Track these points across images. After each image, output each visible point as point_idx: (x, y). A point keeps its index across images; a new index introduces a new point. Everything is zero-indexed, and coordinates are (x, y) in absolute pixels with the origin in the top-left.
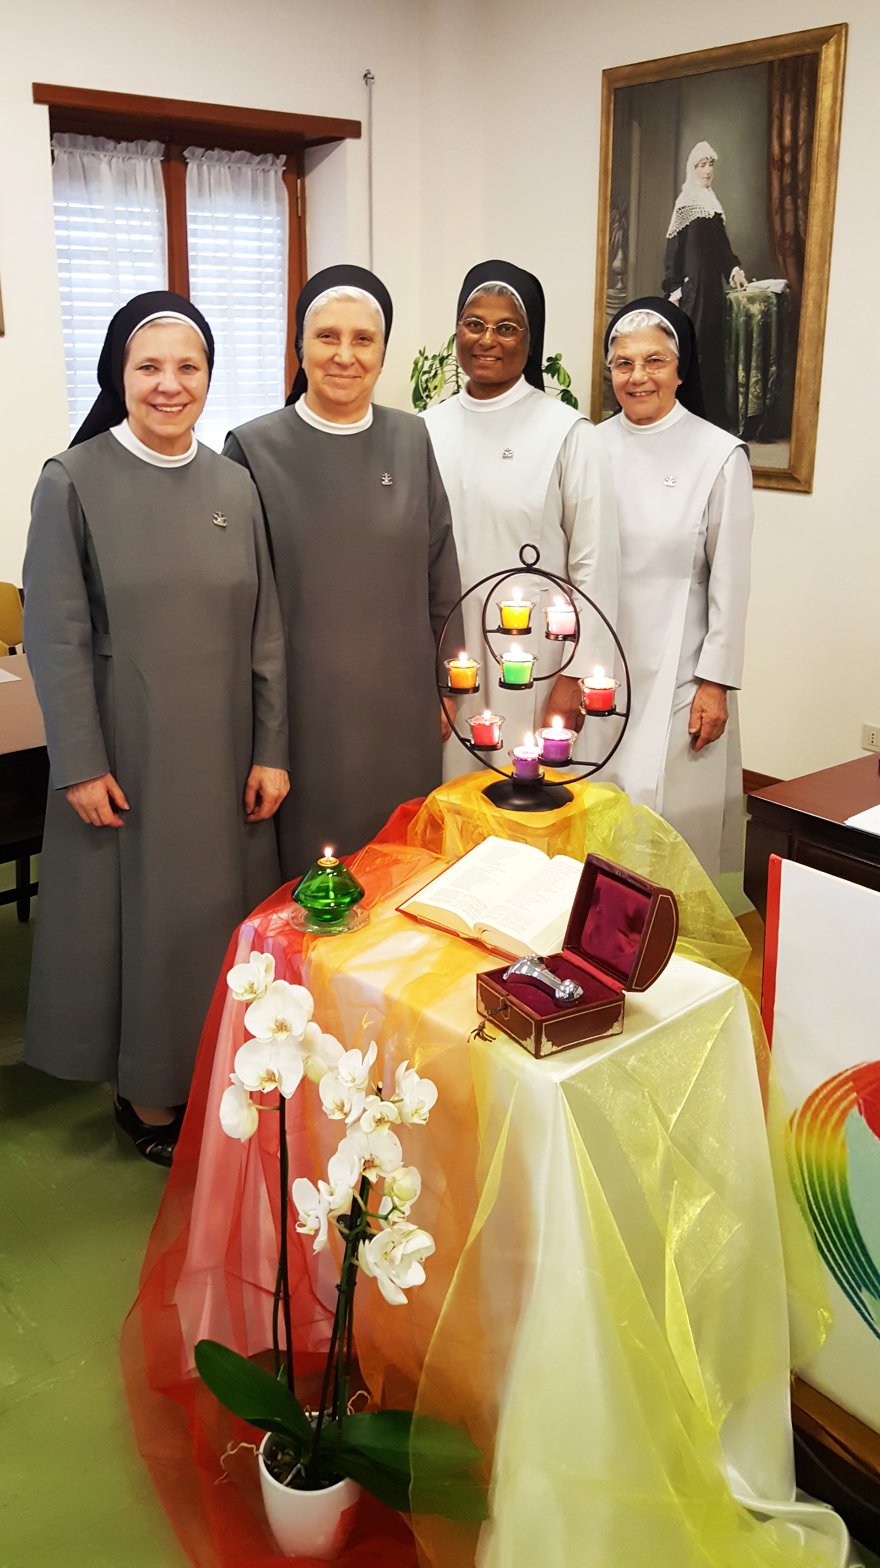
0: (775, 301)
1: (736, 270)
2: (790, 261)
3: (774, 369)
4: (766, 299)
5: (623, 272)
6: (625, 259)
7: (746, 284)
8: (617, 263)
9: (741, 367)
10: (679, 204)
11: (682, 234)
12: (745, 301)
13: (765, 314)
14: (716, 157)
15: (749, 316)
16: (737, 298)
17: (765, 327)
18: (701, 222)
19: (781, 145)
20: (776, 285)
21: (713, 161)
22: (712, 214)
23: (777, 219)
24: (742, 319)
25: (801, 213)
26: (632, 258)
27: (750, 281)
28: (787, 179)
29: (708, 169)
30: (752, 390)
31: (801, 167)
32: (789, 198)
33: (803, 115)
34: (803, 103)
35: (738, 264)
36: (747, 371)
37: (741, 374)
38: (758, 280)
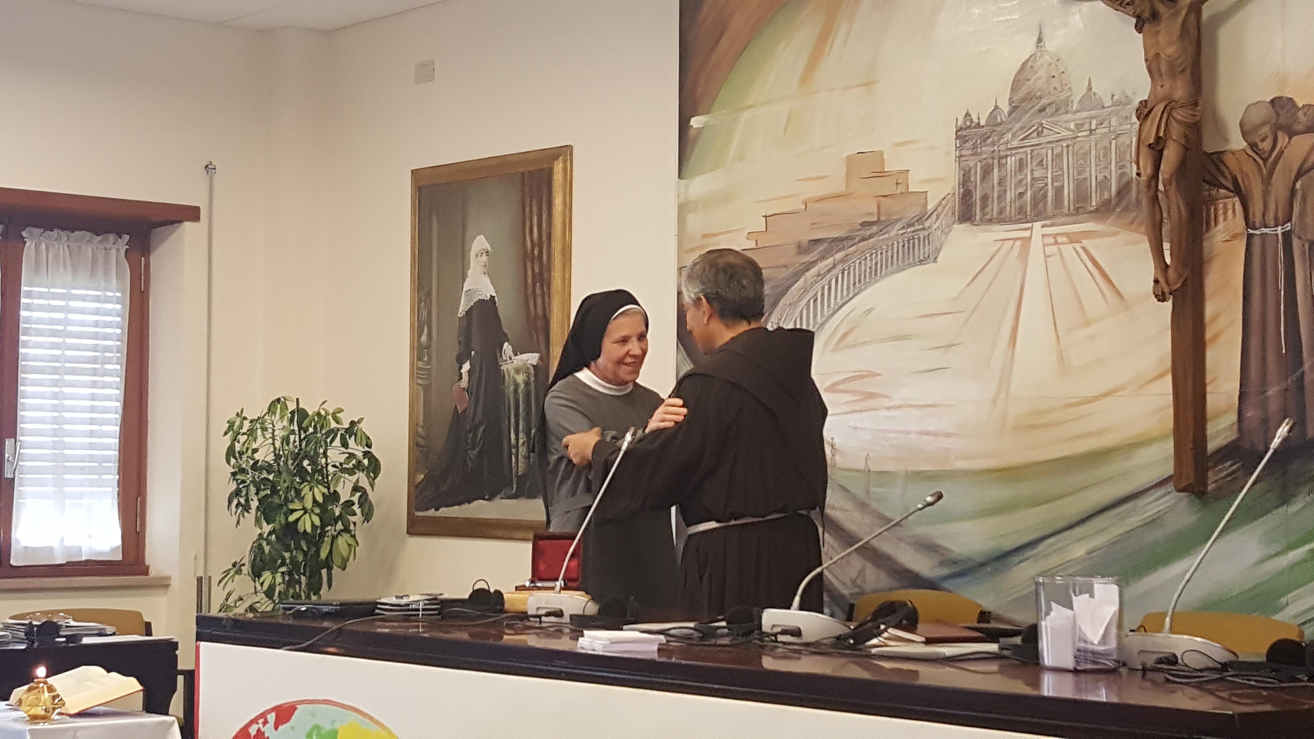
0: (533, 372)
1: (506, 345)
2: (542, 339)
4: (527, 371)
5: (428, 347)
6: (430, 335)
7: (513, 357)
8: (424, 339)
10: (466, 287)
11: (469, 313)
12: (513, 371)
13: (527, 383)
14: (489, 248)
15: (517, 385)
16: (508, 370)
17: (528, 394)
18: (481, 304)
19: (533, 242)
20: (534, 358)
21: (487, 253)
22: (489, 297)
23: (532, 303)
24: (512, 387)
25: (546, 298)
26: (434, 334)
27: (516, 355)
28: (537, 269)
29: (484, 258)
30: (521, 450)
31: (545, 264)
35: (508, 341)
36: (517, 433)
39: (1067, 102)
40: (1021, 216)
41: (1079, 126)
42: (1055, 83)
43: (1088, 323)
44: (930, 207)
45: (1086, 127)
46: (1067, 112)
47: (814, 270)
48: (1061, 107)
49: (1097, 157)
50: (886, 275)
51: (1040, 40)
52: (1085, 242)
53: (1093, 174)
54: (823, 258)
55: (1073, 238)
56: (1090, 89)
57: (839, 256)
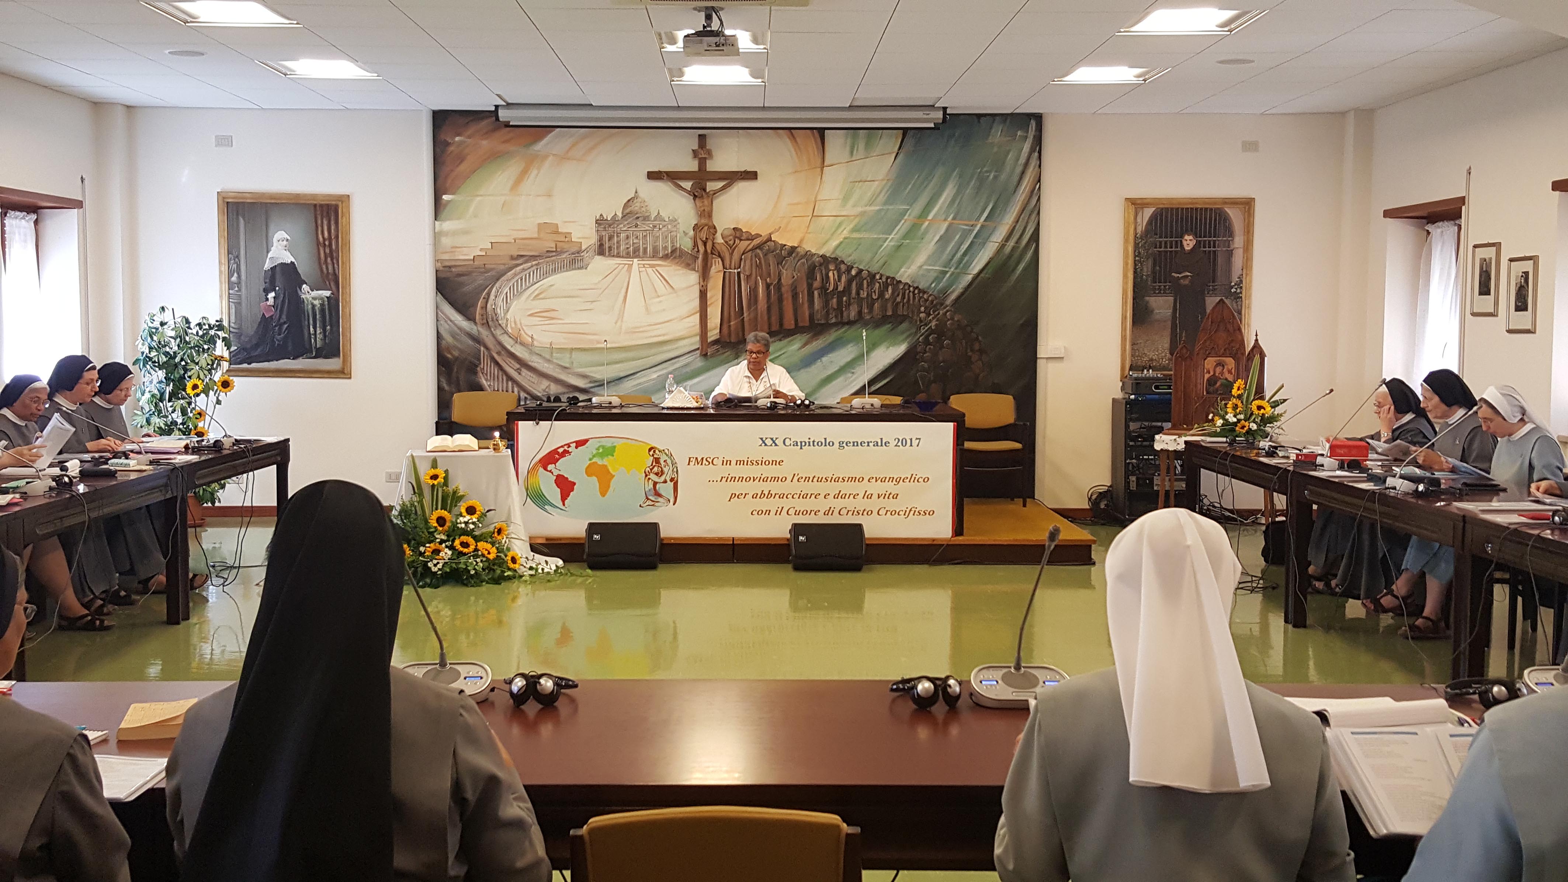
0: (326, 299)
1: (304, 286)
2: (332, 284)
3: (328, 327)
4: (322, 299)
5: (239, 283)
6: (239, 277)
7: (310, 292)
8: (234, 278)
9: (311, 327)
10: (270, 255)
11: (273, 269)
12: (311, 299)
13: (322, 305)
14: (289, 238)
15: (314, 306)
16: (306, 298)
17: (322, 310)
18: (283, 265)
19: (323, 237)
20: (327, 293)
21: (287, 240)
22: (289, 262)
23: (324, 267)
24: (310, 307)
25: (336, 265)
26: (243, 277)
27: (312, 291)
28: (328, 251)
29: (285, 242)
30: (318, 336)
31: (334, 247)
32: (329, 259)
33: (333, 227)
34: (332, 222)
35: (306, 283)
36: (315, 328)
37: (312, 329)
38: (317, 290)
39: (648, 216)
40: (628, 256)
41: (655, 227)
42: (643, 209)
43: (659, 296)
44: (583, 248)
45: (658, 227)
46: (648, 221)
47: (522, 267)
48: (646, 218)
49: (663, 238)
50: (561, 272)
51: (636, 192)
52: (657, 268)
53: (661, 244)
54: (526, 262)
55: (652, 266)
56: (659, 213)
57: (534, 263)
